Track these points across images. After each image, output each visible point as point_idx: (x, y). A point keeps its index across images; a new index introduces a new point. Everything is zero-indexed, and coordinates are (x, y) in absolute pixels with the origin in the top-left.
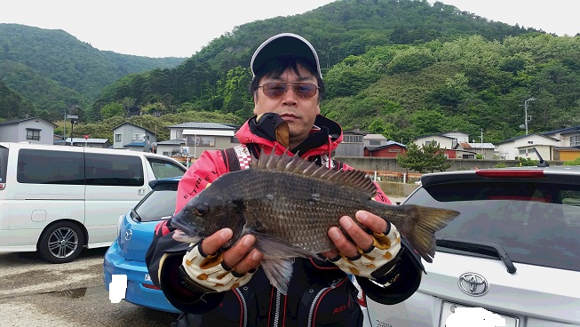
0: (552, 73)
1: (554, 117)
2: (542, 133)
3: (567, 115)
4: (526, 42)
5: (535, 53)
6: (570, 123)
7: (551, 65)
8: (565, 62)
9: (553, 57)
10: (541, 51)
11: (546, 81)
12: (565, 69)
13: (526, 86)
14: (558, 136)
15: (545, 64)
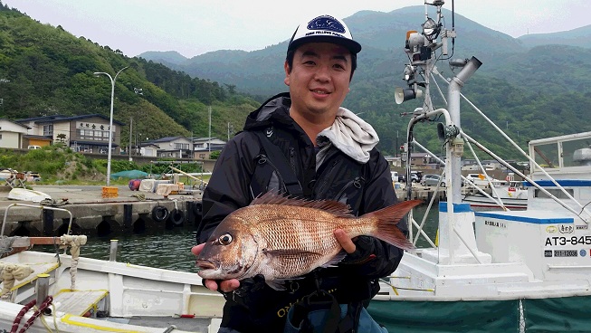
0: (32, 58)
1: (31, 104)
2: (18, 120)
3: (43, 104)
4: (6, 20)
5: (14, 33)
6: (45, 112)
7: (31, 50)
8: (45, 50)
9: (33, 41)
10: (23, 33)
11: (24, 66)
12: (45, 57)
13: (3, 68)
14: (31, 125)
15: (25, 48)
